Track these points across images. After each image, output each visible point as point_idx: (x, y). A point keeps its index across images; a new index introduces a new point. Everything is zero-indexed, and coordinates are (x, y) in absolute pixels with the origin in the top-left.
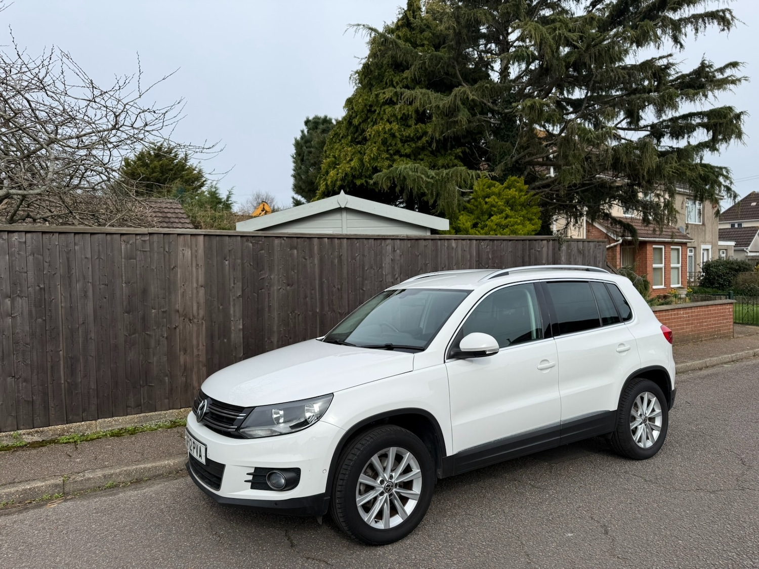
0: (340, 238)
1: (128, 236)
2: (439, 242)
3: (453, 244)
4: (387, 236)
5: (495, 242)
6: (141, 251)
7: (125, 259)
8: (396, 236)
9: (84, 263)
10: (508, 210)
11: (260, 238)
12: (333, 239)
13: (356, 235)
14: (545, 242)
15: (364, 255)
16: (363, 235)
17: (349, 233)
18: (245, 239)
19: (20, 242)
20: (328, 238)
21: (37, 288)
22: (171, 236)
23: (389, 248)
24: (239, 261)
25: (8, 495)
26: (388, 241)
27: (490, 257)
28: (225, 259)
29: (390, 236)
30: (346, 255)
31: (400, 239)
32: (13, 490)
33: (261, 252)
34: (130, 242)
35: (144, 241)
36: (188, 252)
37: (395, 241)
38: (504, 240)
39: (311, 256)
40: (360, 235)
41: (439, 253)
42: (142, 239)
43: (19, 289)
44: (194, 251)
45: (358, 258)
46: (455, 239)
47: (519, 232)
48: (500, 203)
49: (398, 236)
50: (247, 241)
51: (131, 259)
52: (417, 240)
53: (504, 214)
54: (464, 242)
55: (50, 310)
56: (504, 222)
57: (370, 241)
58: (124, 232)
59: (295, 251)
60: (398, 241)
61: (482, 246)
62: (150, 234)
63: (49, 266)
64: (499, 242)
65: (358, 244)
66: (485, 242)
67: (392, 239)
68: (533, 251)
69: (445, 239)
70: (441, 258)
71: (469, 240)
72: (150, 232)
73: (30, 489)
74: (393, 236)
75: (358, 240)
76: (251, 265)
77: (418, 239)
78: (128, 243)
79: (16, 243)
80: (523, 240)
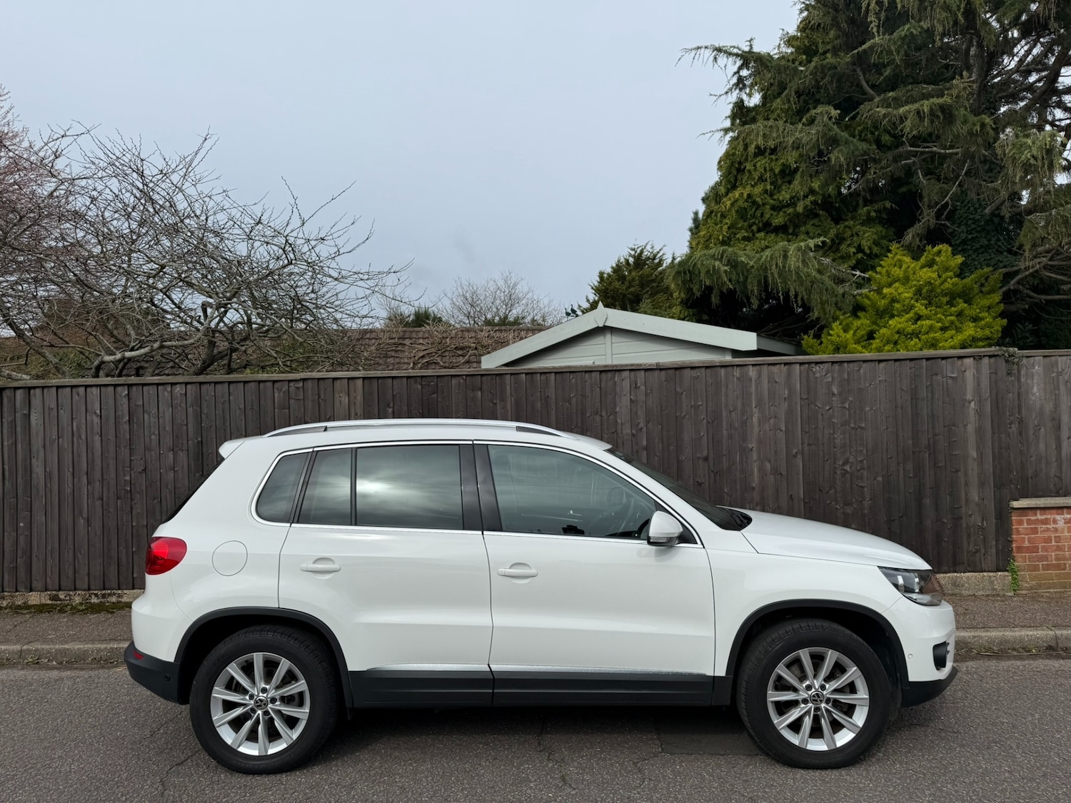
0: (545, 373)
1: (281, 383)
2: (723, 370)
3: (752, 372)
4: (622, 366)
5: (846, 365)
6: (294, 399)
7: (278, 408)
8: (637, 365)
9: (237, 414)
10: (920, 307)
11: (432, 378)
12: (534, 375)
13: (569, 367)
14: (969, 361)
15: (584, 396)
16: (581, 366)
17: (616, 362)
18: (412, 380)
19: (181, 394)
20: (526, 374)
21: (196, 441)
22: (326, 380)
23: (626, 384)
24: (405, 408)
25: (99, 650)
26: (626, 374)
27: (836, 392)
28: (388, 406)
29: (627, 365)
30: (553, 397)
31: (646, 370)
32: (103, 646)
33: (433, 396)
34: (283, 390)
35: (298, 388)
36: (345, 398)
37: (637, 372)
38: (865, 361)
39: (503, 400)
40: (575, 367)
41: (723, 390)
42: (296, 386)
43: (180, 442)
44: (352, 397)
45: (574, 399)
46: (753, 365)
47: (940, 345)
48: (906, 295)
49: (641, 365)
50: (416, 382)
51: (284, 409)
52: (676, 369)
53: (911, 314)
54: (775, 369)
55: (207, 465)
56: (911, 328)
57: (594, 374)
58: (276, 379)
59: (480, 393)
60: (643, 372)
61: (814, 373)
62: (304, 380)
63: (207, 418)
64: (856, 364)
65: (573, 380)
66: (822, 366)
67: (631, 370)
68: (939, 377)
69: (733, 366)
70: (727, 396)
71: (785, 364)
72: (302, 377)
73: (116, 648)
74: (632, 365)
75: (574, 374)
76: (420, 413)
77: (679, 369)
78: (281, 390)
79: (179, 394)
80: (911, 360)
